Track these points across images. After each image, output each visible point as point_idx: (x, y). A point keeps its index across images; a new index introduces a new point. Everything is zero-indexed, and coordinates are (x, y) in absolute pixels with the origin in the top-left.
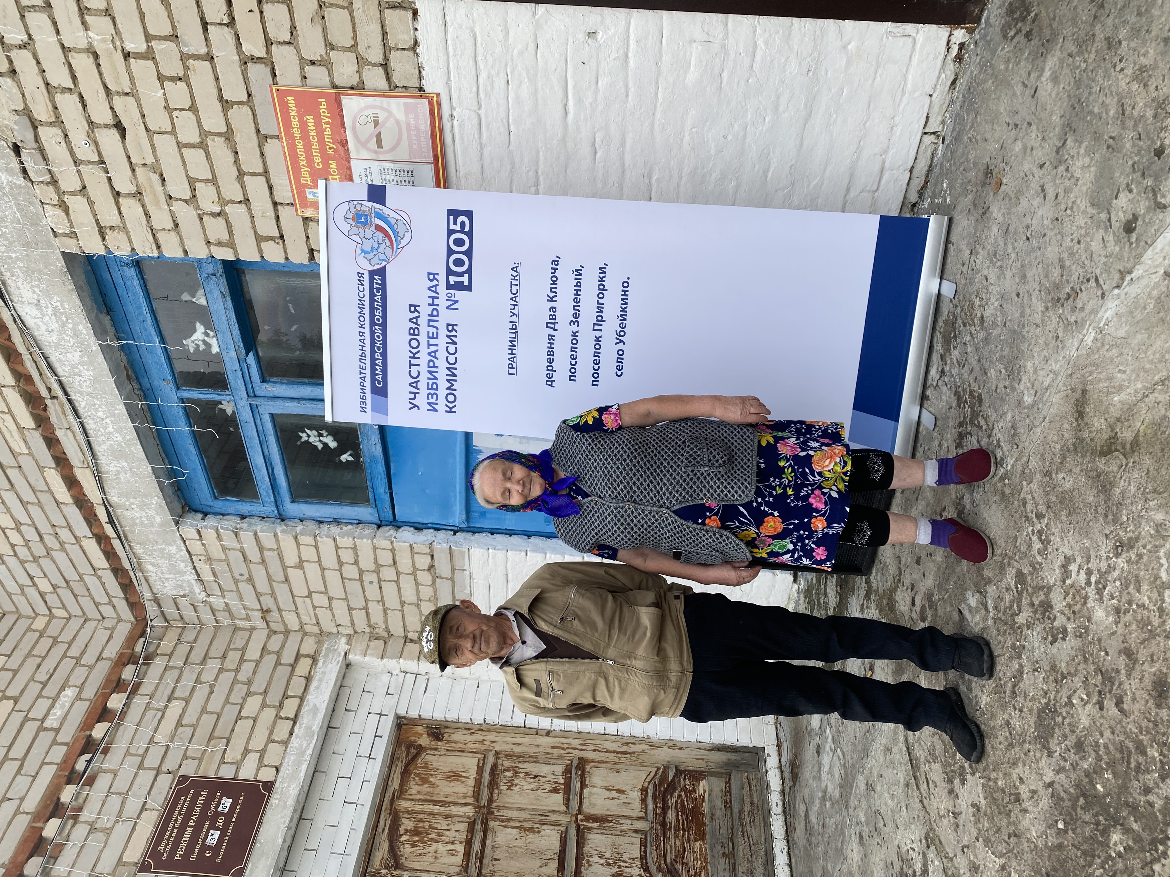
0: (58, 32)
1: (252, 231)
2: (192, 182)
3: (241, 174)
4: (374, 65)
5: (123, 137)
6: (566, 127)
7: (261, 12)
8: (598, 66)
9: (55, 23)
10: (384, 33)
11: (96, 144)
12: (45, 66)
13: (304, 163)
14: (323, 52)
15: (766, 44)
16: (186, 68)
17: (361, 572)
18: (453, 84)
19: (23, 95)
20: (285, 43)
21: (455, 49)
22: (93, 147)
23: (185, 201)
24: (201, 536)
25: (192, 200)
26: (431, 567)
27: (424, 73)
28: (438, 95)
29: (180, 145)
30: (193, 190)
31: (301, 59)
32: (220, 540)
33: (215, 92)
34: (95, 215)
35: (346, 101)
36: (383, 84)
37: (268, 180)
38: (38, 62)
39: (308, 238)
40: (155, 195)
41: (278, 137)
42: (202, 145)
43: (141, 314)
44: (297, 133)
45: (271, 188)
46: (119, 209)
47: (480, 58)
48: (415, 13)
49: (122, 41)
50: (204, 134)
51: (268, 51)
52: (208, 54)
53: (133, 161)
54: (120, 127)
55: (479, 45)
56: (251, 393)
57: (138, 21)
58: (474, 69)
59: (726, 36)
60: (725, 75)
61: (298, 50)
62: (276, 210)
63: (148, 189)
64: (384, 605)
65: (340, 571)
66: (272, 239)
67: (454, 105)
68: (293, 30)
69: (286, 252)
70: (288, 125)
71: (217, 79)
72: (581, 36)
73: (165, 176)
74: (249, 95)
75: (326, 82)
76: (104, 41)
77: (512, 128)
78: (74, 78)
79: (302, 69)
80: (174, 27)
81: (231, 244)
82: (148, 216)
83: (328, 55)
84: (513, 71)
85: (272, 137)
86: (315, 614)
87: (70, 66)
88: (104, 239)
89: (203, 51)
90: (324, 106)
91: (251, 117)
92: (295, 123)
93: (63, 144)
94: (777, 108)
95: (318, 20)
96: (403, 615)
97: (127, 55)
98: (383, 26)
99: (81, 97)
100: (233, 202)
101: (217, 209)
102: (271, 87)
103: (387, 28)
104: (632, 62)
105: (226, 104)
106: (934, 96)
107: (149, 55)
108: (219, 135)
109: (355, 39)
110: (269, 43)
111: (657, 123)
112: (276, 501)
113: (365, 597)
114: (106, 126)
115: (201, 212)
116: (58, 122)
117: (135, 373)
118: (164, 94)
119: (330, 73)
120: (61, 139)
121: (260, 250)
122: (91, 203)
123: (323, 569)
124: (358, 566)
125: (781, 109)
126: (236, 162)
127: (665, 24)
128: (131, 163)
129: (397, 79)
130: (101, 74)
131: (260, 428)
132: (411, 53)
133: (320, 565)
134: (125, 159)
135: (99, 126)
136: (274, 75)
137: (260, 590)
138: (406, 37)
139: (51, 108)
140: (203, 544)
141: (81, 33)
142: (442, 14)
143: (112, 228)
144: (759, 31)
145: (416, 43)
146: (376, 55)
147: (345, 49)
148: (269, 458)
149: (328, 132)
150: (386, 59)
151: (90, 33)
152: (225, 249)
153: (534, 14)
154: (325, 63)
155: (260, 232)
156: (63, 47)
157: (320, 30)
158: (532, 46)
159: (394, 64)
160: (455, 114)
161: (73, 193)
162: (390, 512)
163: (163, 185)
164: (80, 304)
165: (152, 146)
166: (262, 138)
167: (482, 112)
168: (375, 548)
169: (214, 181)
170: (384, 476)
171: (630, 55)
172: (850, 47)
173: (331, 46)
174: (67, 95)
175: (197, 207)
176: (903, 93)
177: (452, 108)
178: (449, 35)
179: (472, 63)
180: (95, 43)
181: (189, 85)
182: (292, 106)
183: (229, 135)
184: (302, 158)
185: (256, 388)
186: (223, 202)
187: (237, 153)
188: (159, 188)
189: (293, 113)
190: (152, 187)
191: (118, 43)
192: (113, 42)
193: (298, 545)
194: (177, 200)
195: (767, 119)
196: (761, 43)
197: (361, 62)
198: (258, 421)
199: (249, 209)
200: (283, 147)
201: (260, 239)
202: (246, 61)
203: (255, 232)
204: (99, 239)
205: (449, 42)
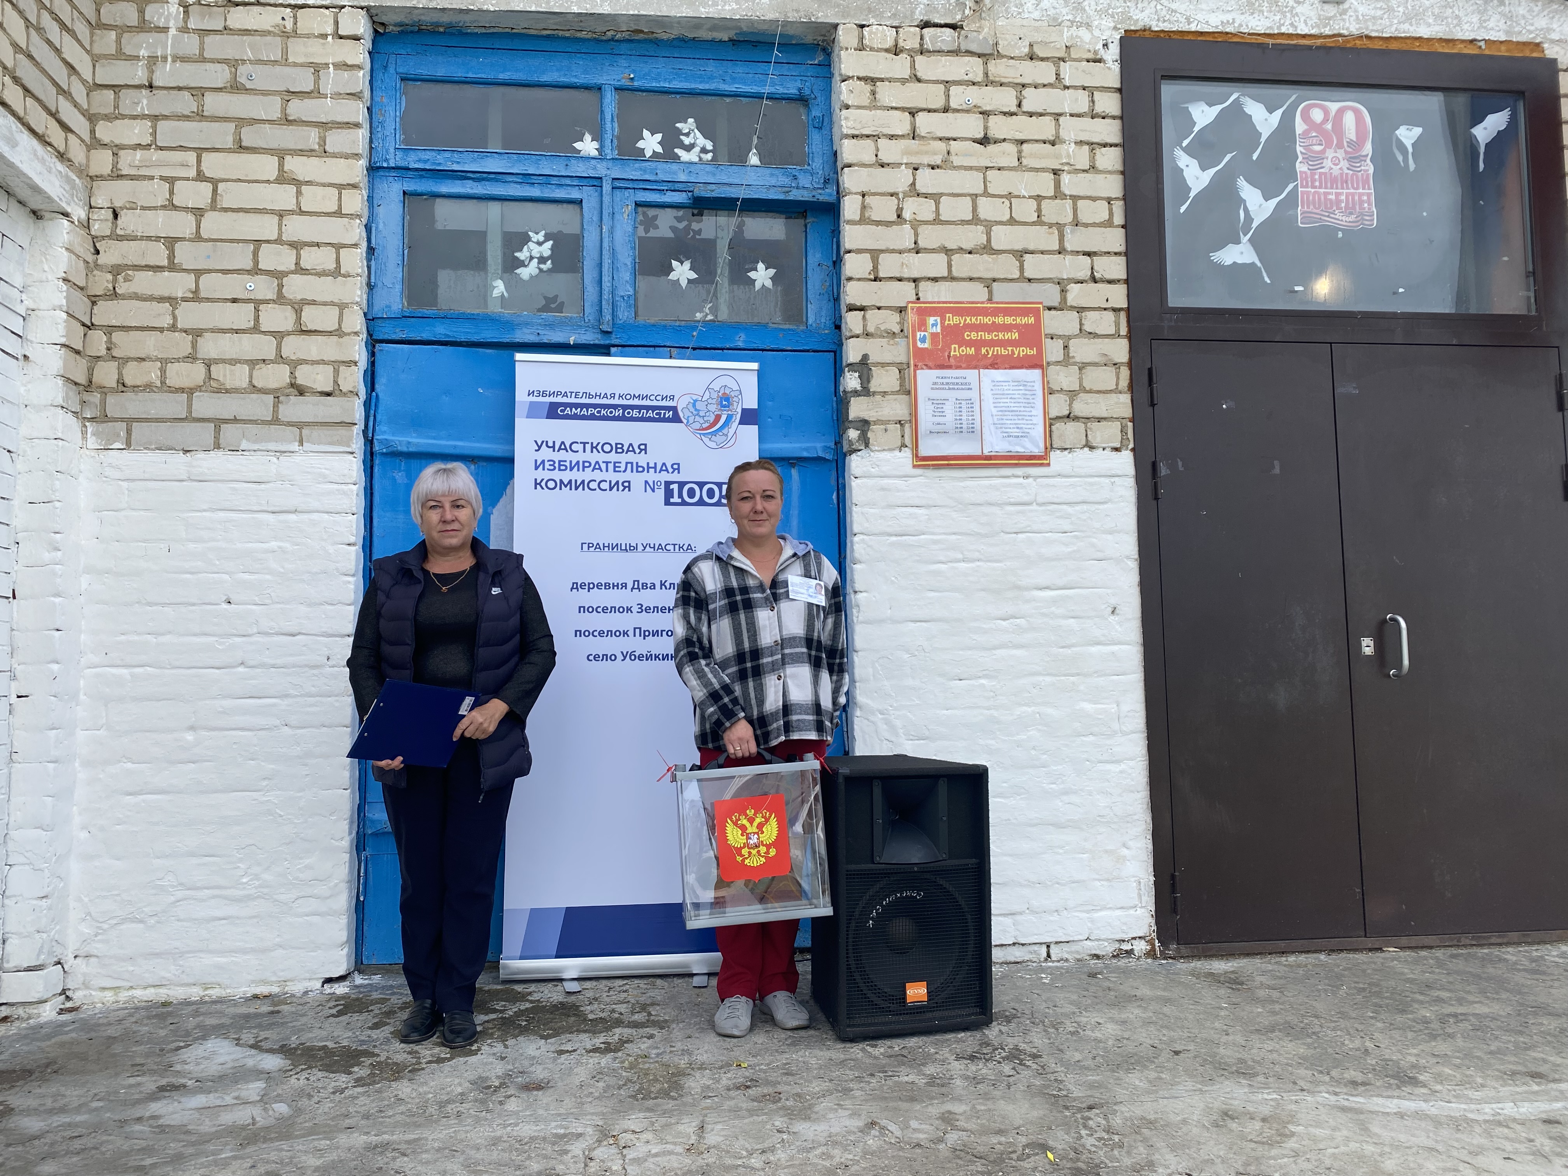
0: (1072, 115)
1: (884, 248)
2: (936, 197)
3: (948, 252)
4: (1070, 405)
5: (975, 141)
6: (1027, 589)
7: (1105, 309)
8: (1089, 617)
9: (1079, 115)
10: (1099, 420)
11: (967, 111)
12: (1041, 90)
13: (968, 321)
14: (1078, 359)
15: (1121, 772)
16: (1051, 226)
17: (279, 275)
18: (1058, 480)
19: (1012, 58)
20: (1081, 324)
21: (1091, 484)
22: (965, 107)
23: (913, 184)
24: (341, 37)
25: (913, 191)
26: (301, 391)
27: (1066, 452)
28: (1049, 465)
29: (974, 197)
30: (926, 196)
31: (1069, 338)
32: (337, 66)
33: (1031, 247)
34: (890, 80)
35: (1036, 374)
36: (1054, 413)
37: (943, 279)
38: (1044, 86)
39: (879, 308)
40: (917, 153)
41: (990, 300)
42: (975, 220)
43: (734, 80)
44: (999, 320)
45: (935, 280)
46: (896, 108)
47: (1085, 507)
48: (1116, 449)
49: (1069, 172)
50: (989, 225)
51: (1072, 308)
52: (1065, 250)
53: (952, 142)
54: (984, 141)
55: (1097, 506)
56: (617, 184)
57: (1089, 194)
58: (1075, 500)
59: (1124, 734)
60: (1091, 738)
61: (1076, 336)
62: (909, 280)
63: (924, 148)
64: (185, 300)
65: (279, 241)
66: (875, 268)
67: (1039, 480)
68: (1093, 335)
69: (859, 279)
70: (1007, 312)
71: (1042, 253)
72: (1113, 601)
73: (937, 171)
74: (1029, 280)
75: (1052, 359)
76: (1069, 156)
77: (1020, 535)
78: (1031, 115)
79: (1059, 337)
80: (1086, 225)
81: (863, 220)
82: (892, 137)
83: (1075, 364)
84: (1076, 537)
85: (990, 293)
86: (152, 178)
87: (1041, 115)
88: (859, 78)
89: (1069, 247)
90: (1030, 352)
91: (1010, 277)
92: (1009, 320)
93: (966, 78)
94: (1066, 793)
95: (1102, 360)
96: (161, 330)
97: (1056, 172)
98: (1105, 419)
99: (1012, 114)
100: (916, 235)
101: (907, 215)
102: (1041, 303)
103: (1103, 423)
104: (1094, 649)
105: (1020, 254)
106: (1088, 942)
107: (1058, 194)
108: (989, 240)
109: (1090, 391)
110: (1080, 310)
111: (1041, 678)
112: (408, 169)
113: (209, 271)
114: (986, 128)
115: (901, 196)
116: (988, 82)
117: (639, 41)
118: (1024, 197)
119: (1058, 363)
120: (971, 77)
121: (859, 251)
122: (904, 81)
123: (281, 215)
124: (292, 272)
125: (1065, 798)
126: (961, 250)
127: (1129, 677)
128: (949, 139)
129: (1058, 427)
130: (1037, 141)
131: (554, 181)
132: (1084, 442)
133: (291, 212)
134: (954, 136)
135: (986, 121)
136: (1050, 309)
137: (209, 98)
138: (1099, 439)
139: (1004, 80)
140: (324, 36)
141: (1072, 136)
142: (1120, 473)
143: (873, 93)
144: (1131, 763)
145: (1092, 448)
146: (1081, 408)
147: (1081, 380)
148: (497, 180)
149: (1004, 352)
150: (1076, 418)
151: (1073, 145)
152: (859, 212)
153: (1128, 557)
154: (1067, 360)
155: (882, 256)
156: (1060, 115)
157: (1097, 360)
158: (1100, 555)
159: (1071, 426)
160: (1031, 480)
161: (913, 66)
162: (394, 337)
163: (929, 165)
164: (767, 18)
165: (971, 168)
166: (989, 283)
167: (1034, 507)
168: (342, 307)
169: (937, 221)
170: (475, 338)
171: (1100, 647)
172: (1125, 850)
173: (1082, 367)
174: (1015, 102)
175: (906, 195)
176: (1088, 912)
177: (1036, 478)
178: (1102, 479)
179: (1080, 499)
180: (1065, 146)
181: (1033, 224)
182: (1025, 320)
183: (987, 249)
184: (973, 320)
185: (626, 193)
186: (916, 224)
187: (970, 253)
188: (926, 160)
189: (1018, 320)
190: (926, 153)
191: (1066, 168)
192: (1068, 164)
193: (340, 187)
194: (914, 175)
195: (1053, 786)
196: (1123, 766)
197: (1072, 395)
198: (568, 181)
199: (909, 251)
200: (982, 303)
201: (875, 254)
202: (1062, 284)
203: (882, 251)
204: (861, 75)
205: (1096, 479)
